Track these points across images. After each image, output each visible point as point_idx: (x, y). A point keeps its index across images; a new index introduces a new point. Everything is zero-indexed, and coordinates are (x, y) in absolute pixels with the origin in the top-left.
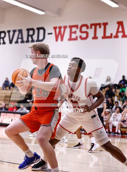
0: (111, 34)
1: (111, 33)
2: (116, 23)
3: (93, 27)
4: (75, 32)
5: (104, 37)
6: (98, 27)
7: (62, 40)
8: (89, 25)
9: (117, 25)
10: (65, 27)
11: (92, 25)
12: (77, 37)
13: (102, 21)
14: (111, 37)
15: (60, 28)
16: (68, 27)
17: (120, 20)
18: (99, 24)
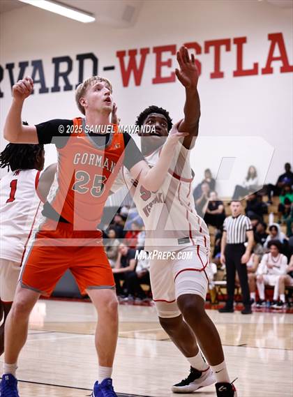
0: (256, 65)
1: (256, 61)
2: (266, 37)
3: (212, 49)
4: (169, 63)
5: (240, 72)
6: (223, 48)
7: (138, 82)
8: (202, 45)
9: (269, 43)
10: (145, 52)
11: (208, 44)
12: (173, 74)
13: (232, 35)
14: (254, 72)
15: (133, 53)
16: (151, 50)
17: (275, 31)
18: (227, 42)
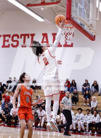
2: (42, 34)
3: (23, 37)
4: (8, 41)
6: (27, 37)
8: (20, 35)
9: (43, 36)
11: (22, 35)
12: (9, 45)
13: (30, 33)
16: (2, 36)
17: (45, 32)
18: (28, 35)
